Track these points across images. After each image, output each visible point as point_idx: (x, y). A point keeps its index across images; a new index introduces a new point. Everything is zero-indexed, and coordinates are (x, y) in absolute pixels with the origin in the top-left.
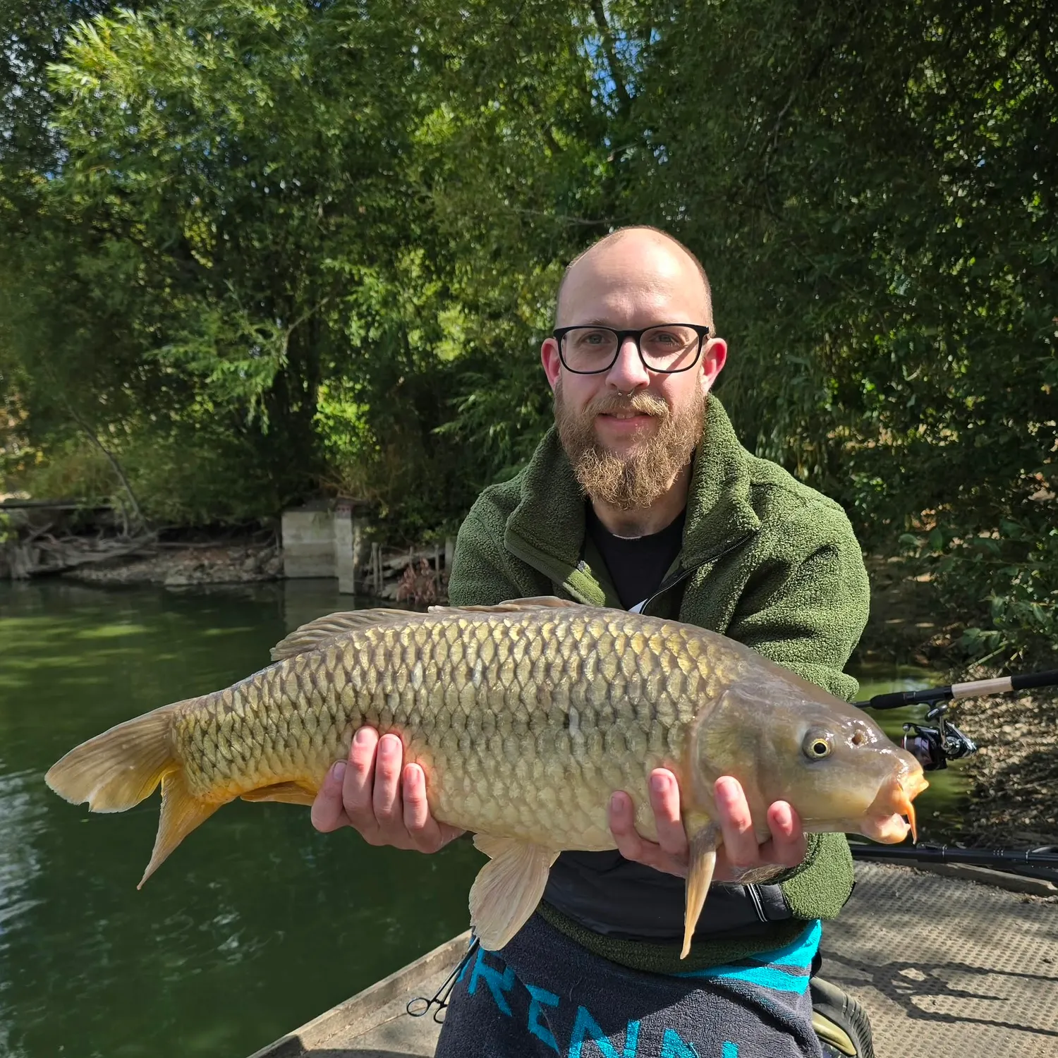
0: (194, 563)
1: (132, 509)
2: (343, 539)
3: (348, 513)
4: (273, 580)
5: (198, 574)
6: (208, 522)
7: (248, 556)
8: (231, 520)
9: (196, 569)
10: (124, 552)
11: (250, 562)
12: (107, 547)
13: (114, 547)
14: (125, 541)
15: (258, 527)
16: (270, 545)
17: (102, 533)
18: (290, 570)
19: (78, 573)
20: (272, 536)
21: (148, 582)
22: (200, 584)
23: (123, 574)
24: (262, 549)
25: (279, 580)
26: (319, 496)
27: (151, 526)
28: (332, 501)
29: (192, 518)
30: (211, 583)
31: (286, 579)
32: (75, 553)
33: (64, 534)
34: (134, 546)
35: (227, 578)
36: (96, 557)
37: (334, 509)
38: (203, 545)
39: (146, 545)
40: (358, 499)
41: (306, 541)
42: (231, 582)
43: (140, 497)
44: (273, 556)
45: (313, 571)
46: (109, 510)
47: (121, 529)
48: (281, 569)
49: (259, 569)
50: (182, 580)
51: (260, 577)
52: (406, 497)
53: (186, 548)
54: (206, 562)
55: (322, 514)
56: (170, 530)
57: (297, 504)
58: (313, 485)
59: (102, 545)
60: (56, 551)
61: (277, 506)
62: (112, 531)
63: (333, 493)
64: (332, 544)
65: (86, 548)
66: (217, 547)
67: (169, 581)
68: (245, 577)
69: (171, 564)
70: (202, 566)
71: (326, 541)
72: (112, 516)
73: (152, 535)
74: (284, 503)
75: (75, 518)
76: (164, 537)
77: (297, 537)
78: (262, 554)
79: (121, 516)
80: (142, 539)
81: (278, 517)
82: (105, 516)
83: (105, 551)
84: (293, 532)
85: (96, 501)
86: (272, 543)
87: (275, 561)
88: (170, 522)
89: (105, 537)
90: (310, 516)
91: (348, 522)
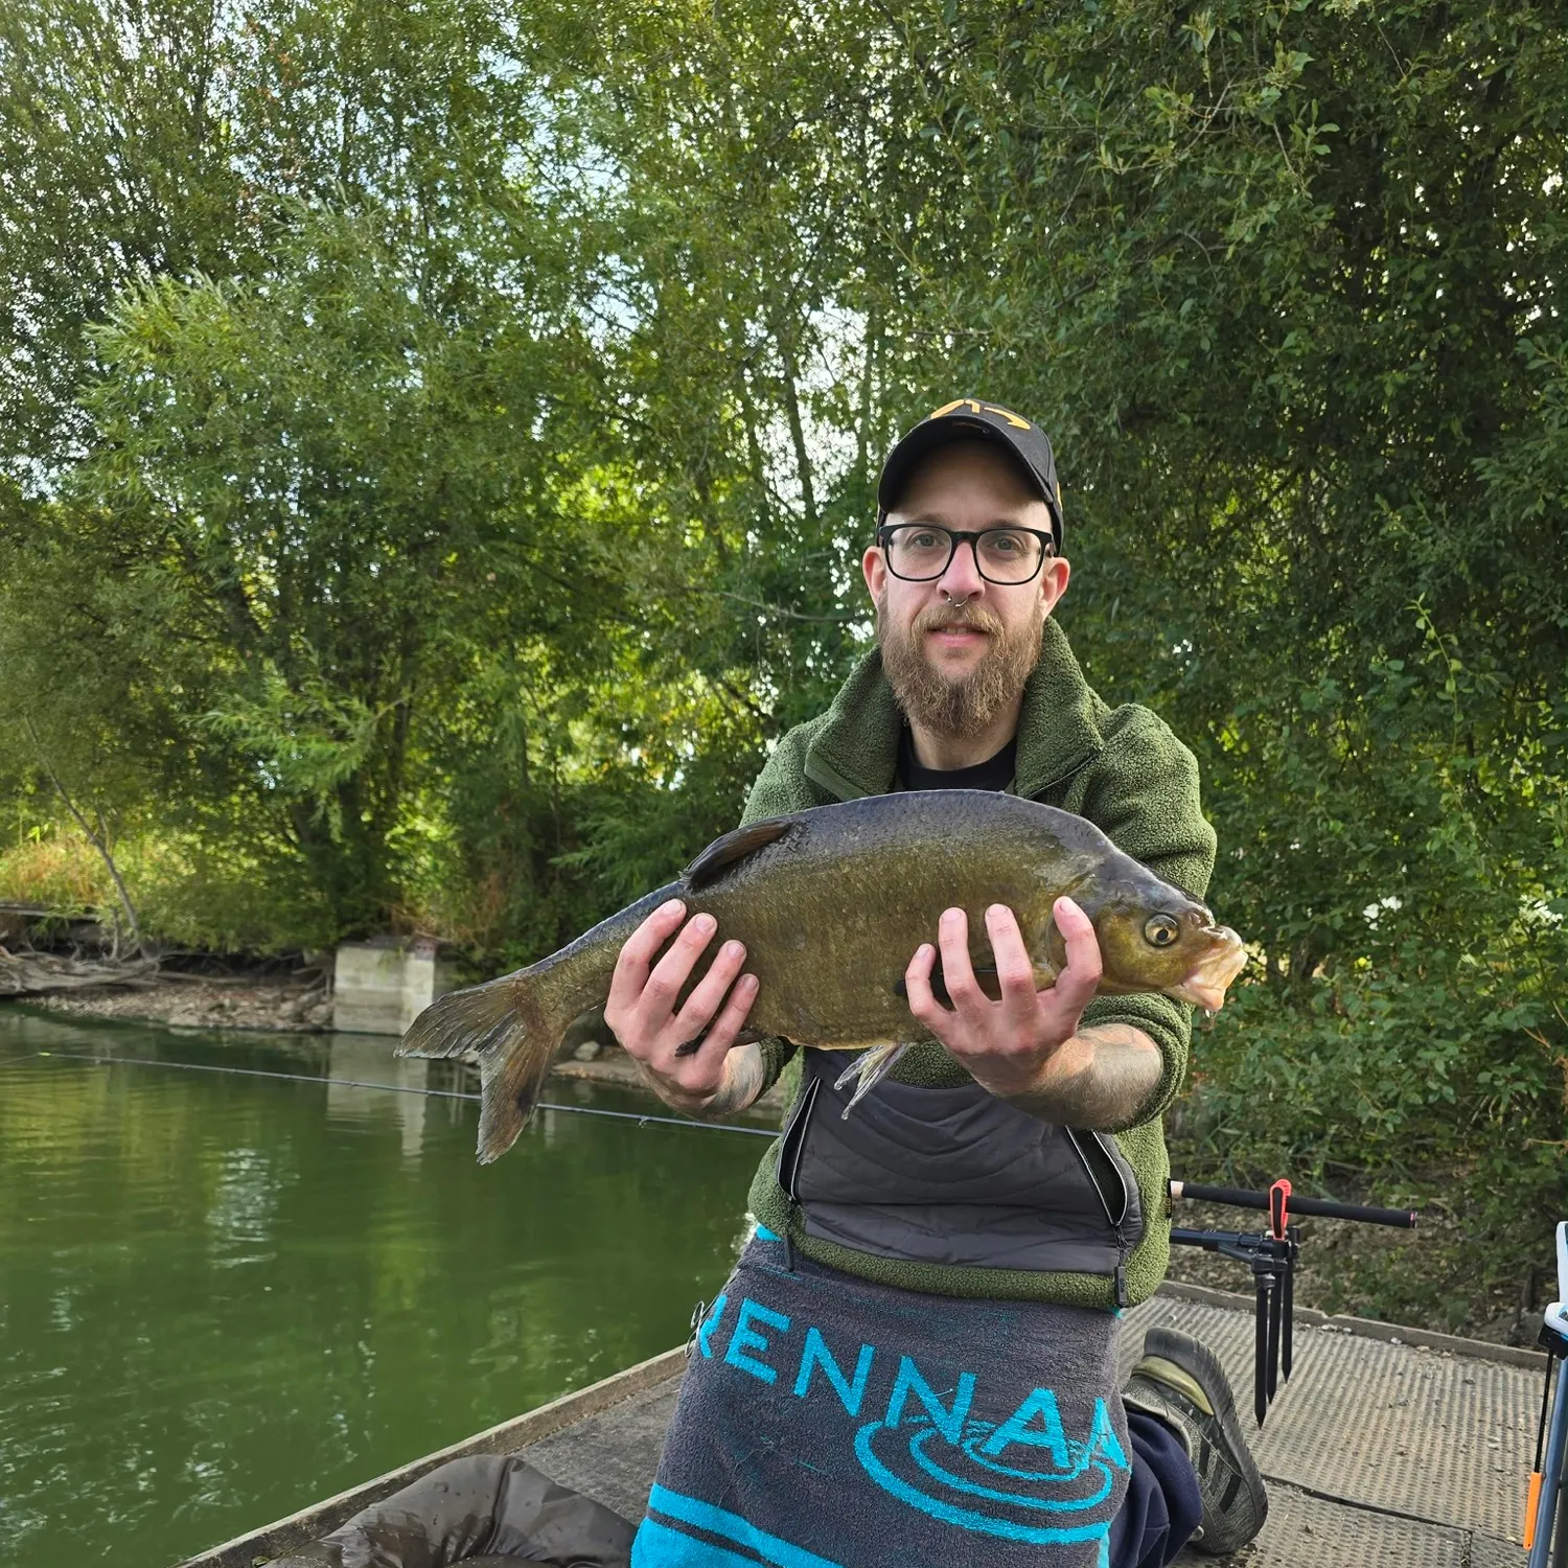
0: (208, 1002)
1: (126, 924)
2: (420, 985)
3: (431, 953)
4: (318, 1032)
5: (215, 1016)
6: (234, 949)
7: (284, 1000)
8: (267, 950)
9: (211, 1010)
10: (110, 979)
11: (287, 1007)
12: (84, 972)
13: (99, 973)
14: (115, 966)
15: (301, 964)
16: (315, 988)
17: (77, 952)
18: (341, 1021)
19: (42, 1000)
20: (320, 977)
21: (146, 1019)
22: (217, 1028)
23: (108, 1007)
24: (303, 991)
25: (325, 1031)
26: (388, 930)
27: (151, 948)
28: (407, 939)
29: (213, 942)
30: (233, 1028)
31: (335, 1032)
32: (41, 974)
33: (22, 948)
34: (125, 973)
35: (255, 1024)
36: (71, 982)
37: (408, 949)
38: (222, 981)
39: (142, 972)
40: (443, 939)
41: (366, 986)
42: (260, 1030)
43: (139, 909)
44: (319, 1002)
45: (372, 1025)
46: (92, 922)
47: (108, 950)
48: (330, 1019)
49: (299, 1017)
50: (193, 1021)
51: (300, 1027)
52: (506, 941)
53: (197, 983)
54: (227, 1002)
55: (392, 954)
56: (178, 957)
57: (359, 938)
58: (382, 916)
59: (79, 967)
60: (10, 967)
61: (333, 936)
62: (94, 951)
63: (407, 929)
64: (399, 993)
65: (56, 968)
66: (242, 985)
67: (173, 1020)
68: (280, 1025)
69: (176, 1000)
70: (221, 1006)
71: (393, 989)
72: (98, 932)
73: (150, 960)
74: (343, 934)
75: (41, 928)
76: (167, 965)
77: (356, 981)
78: (305, 998)
79: (110, 932)
80: (139, 964)
81: (331, 952)
82: (86, 930)
83: (83, 975)
84: (351, 973)
85: (75, 909)
86: (322, 984)
87: (322, 1009)
88: (181, 946)
89: (83, 957)
90: (376, 955)
91: (430, 965)
